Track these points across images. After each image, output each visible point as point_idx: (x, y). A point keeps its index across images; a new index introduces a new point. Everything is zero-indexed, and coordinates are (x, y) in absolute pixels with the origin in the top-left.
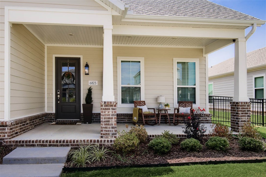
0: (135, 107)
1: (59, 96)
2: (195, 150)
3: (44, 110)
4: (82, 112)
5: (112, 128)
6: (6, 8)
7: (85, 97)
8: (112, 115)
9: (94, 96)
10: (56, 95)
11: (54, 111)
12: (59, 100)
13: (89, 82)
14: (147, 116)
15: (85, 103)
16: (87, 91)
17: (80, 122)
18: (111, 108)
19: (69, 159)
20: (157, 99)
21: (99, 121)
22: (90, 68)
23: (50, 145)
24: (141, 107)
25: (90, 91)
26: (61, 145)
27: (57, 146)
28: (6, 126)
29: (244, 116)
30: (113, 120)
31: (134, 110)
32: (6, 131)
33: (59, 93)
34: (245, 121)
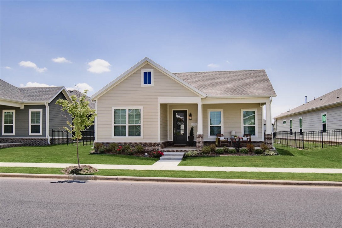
0: (217, 137)
1: (175, 132)
2: (233, 153)
3: (167, 139)
4: (188, 140)
5: (201, 145)
6: (159, 98)
7: (189, 132)
8: (201, 140)
9: (194, 132)
10: (174, 131)
11: (172, 140)
12: (175, 134)
13: (192, 124)
14: (223, 142)
15: (189, 135)
16: (191, 129)
17: (186, 146)
18: (201, 137)
19: (184, 155)
20: (230, 133)
21: (195, 146)
22: (192, 116)
23: (176, 152)
24: (220, 137)
25: (192, 129)
26: (181, 152)
27: (179, 152)
28: (159, 144)
29: (269, 141)
30: (202, 142)
31: (216, 139)
32: (159, 146)
33: (175, 130)
34: (269, 143)
